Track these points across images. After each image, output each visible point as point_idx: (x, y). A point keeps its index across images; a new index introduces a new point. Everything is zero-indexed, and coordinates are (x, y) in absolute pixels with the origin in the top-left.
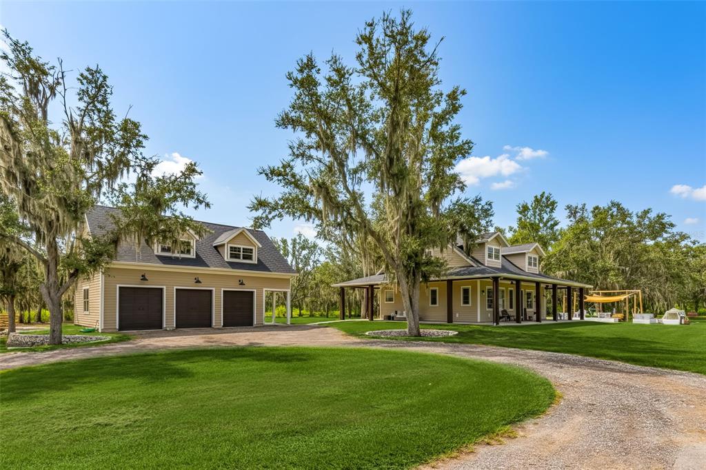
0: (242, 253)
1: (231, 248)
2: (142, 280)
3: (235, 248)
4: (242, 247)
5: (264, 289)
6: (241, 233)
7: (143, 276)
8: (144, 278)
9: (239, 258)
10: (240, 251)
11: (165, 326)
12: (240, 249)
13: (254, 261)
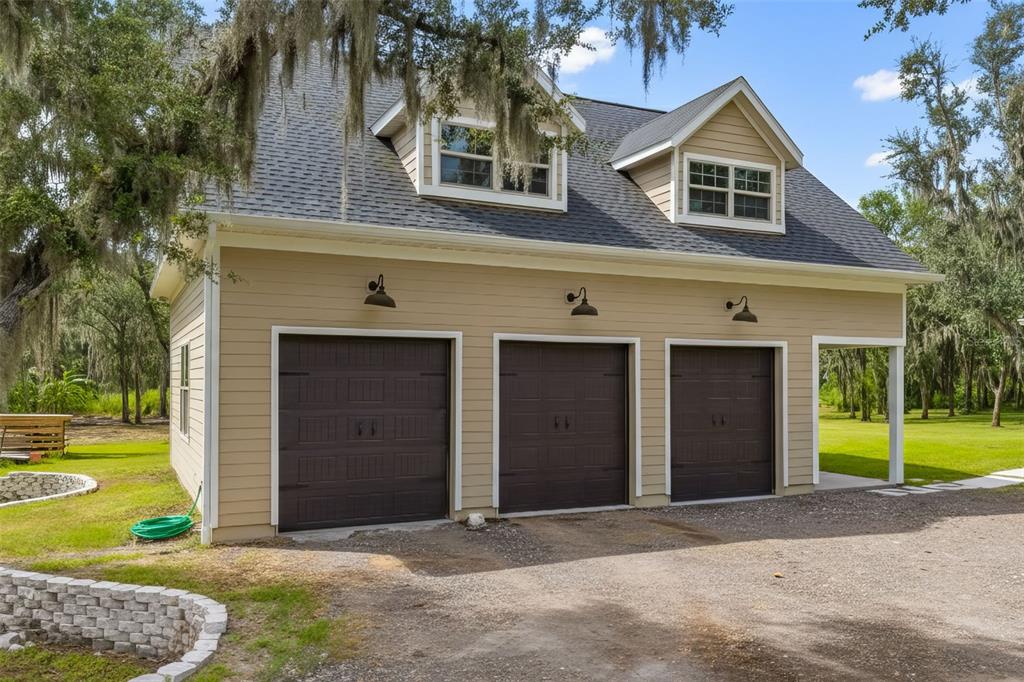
0: (731, 190)
1: (694, 166)
2: (369, 301)
3: (709, 168)
4: (732, 163)
5: (817, 340)
6: (731, 104)
7: (373, 286)
8: (378, 296)
9: (721, 210)
10: (723, 183)
11: (458, 504)
12: (723, 170)
13: (776, 226)
